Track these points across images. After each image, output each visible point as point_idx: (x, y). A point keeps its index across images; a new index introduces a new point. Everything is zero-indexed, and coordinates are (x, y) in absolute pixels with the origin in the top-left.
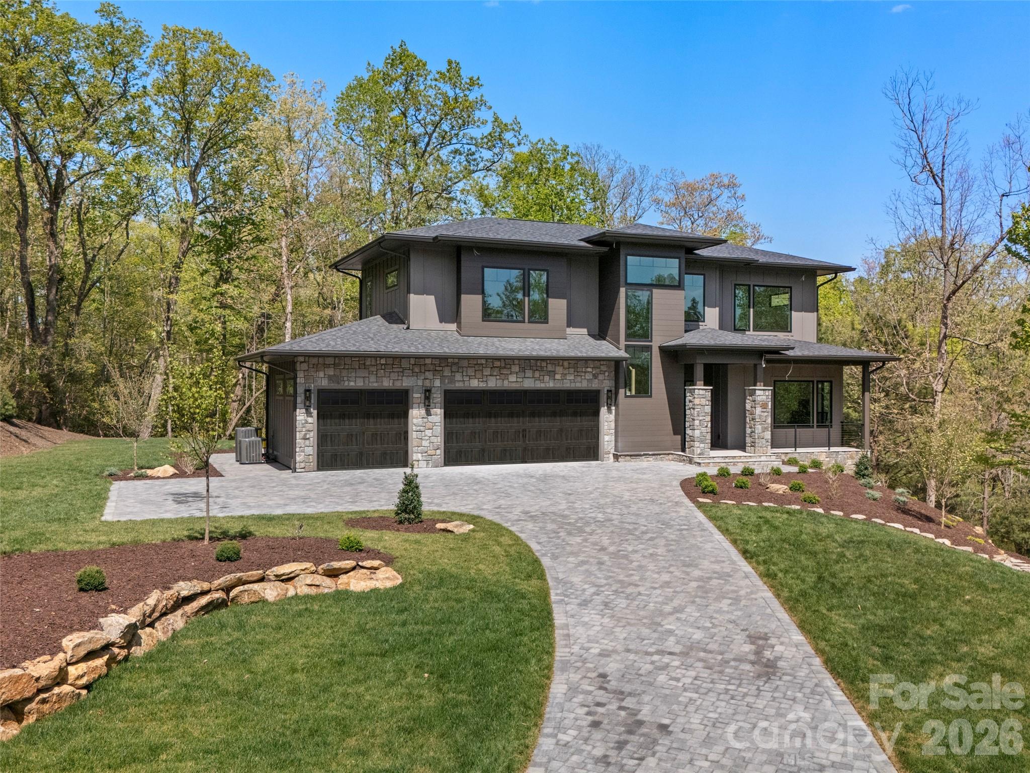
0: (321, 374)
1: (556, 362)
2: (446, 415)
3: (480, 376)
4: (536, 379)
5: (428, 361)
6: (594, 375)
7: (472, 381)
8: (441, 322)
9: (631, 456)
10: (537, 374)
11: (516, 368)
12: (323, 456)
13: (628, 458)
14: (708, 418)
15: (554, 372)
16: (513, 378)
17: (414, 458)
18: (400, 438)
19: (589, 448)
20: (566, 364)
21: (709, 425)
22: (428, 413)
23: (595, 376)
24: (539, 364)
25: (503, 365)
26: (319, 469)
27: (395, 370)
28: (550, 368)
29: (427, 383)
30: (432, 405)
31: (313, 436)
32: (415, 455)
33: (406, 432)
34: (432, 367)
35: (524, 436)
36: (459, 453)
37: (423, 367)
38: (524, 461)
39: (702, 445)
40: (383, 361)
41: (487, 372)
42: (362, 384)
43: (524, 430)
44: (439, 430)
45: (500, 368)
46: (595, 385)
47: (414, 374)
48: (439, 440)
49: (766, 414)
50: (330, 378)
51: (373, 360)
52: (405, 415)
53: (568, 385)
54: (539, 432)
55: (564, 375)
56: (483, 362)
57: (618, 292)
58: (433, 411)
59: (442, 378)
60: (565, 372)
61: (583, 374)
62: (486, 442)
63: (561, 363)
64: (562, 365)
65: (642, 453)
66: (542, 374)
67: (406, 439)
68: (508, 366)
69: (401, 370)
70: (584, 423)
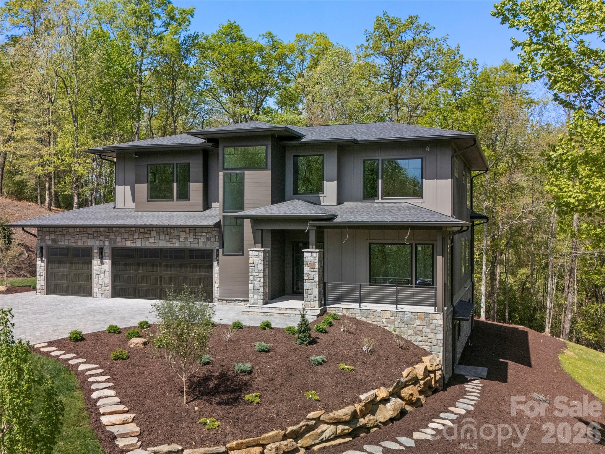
0: (48, 238)
1: (181, 229)
2: (114, 264)
3: (132, 239)
4: (167, 241)
5: (102, 229)
6: (207, 238)
7: (127, 242)
9: (227, 300)
10: (167, 238)
11: (154, 233)
13: (224, 302)
14: (262, 275)
15: (179, 236)
16: (152, 240)
18: (88, 278)
20: (187, 230)
22: (102, 263)
23: (208, 239)
24: (169, 230)
25: (146, 231)
26: (47, 294)
27: (84, 235)
28: (176, 233)
29: (101, 244)
30: (104, 257)
31: (44, 273)
32: (95, 290)
33: (91, 275)
34: (104, 233)
35: (161, 281)
36: (121, 289)
37: (99, 233)
40: (78, 230)
41: (136, 236)
42: (67, 244)
43: (161, 277)
44: (108, 274)
45: (144, 233)
46: (209, 246)
47: (95, 238)
48: (108, 281)
49: (314, 273)
50: (52, 240)
51: (73, 229)
52: (91, 263)
53: (189, 245)
54: (170, 279)
55: (186, 238)
56: (134, 229)
57: (218, 175)
58: (105, 261)
59: (110, 240)
60: (187, 236)
61: (200, 237)
62: (137, 283)
63: (184, 230)
64: (185, 231)
65: (235, 299)
66: (171, 237)
67: (91, 279)
68: (149, 232)
69: (87, 235)
70: (201, 273)
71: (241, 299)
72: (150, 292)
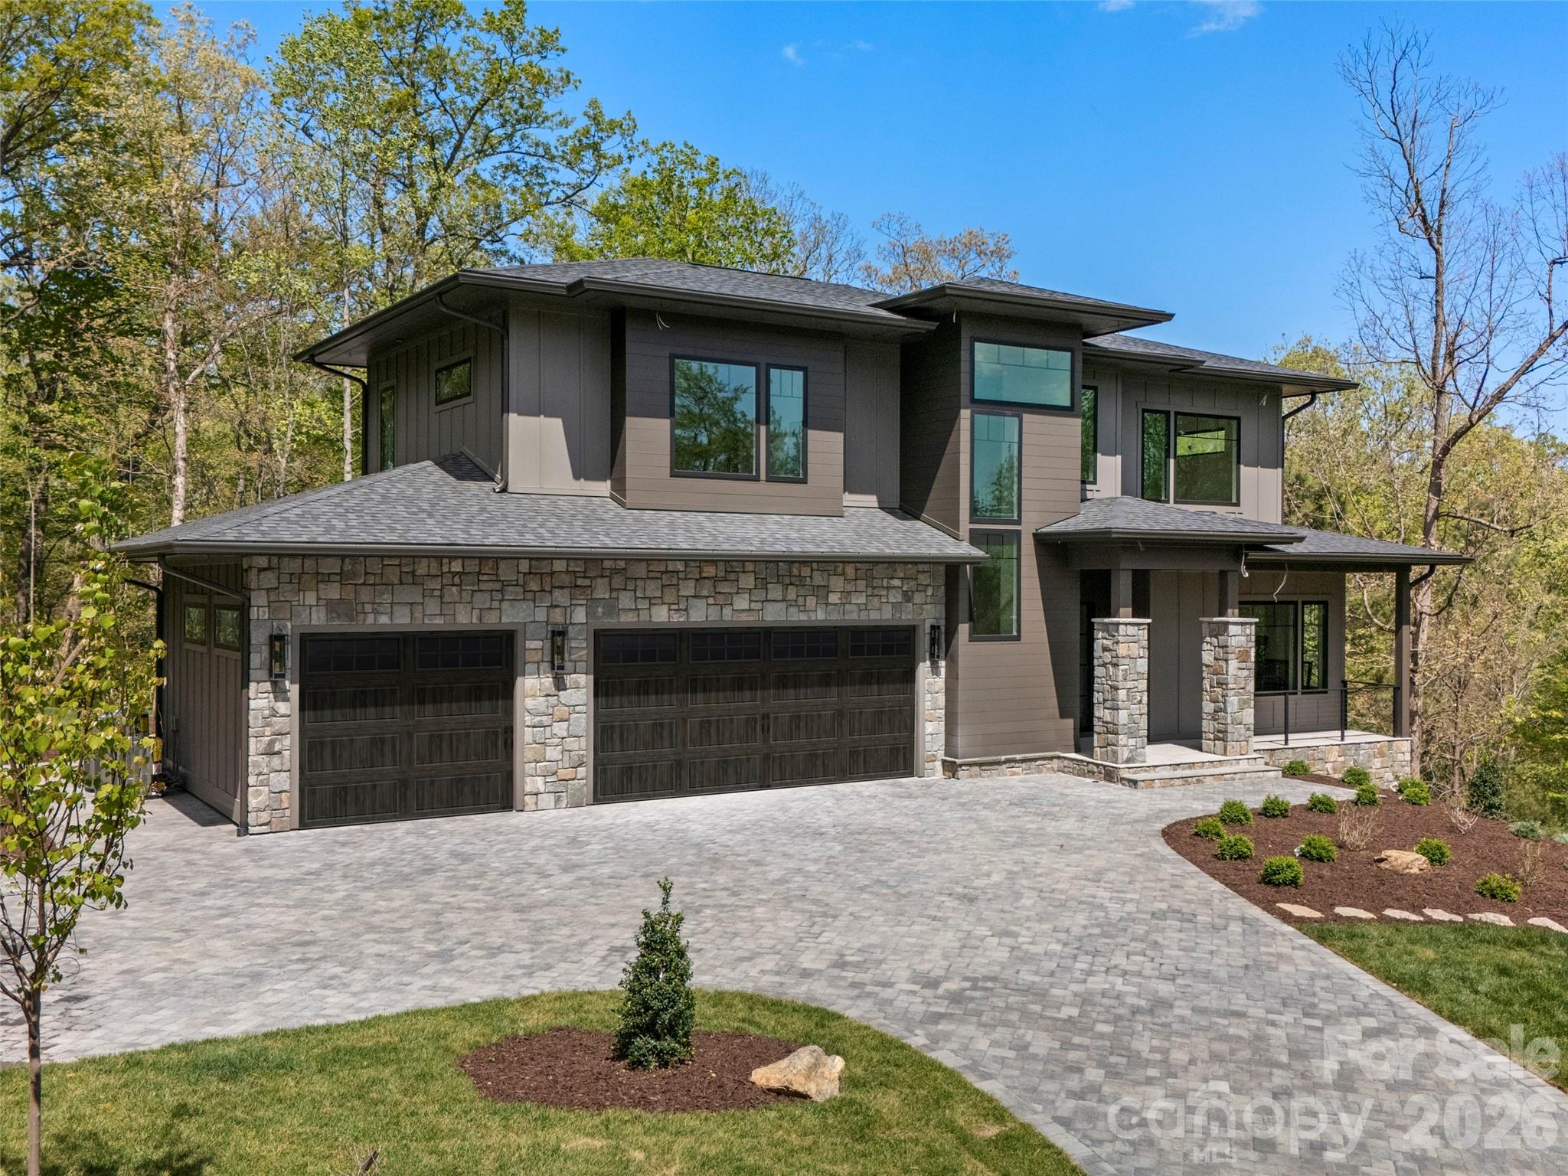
0: (311, 598)
1: (831, 567)
2: (601, 690)
3: (673, 599)
4: (790, 604)
5: (560, 565)
6: (905, 594)
7: (655, 610)
8: (577, 475)
9: (980, 764)
10: (792, 594)
11: (748, 581)
12: (313, 792)
13: (976, 769)
14: (1143, 685)
15: (827, 589)
16: (742, 602)
17: (528, 789)
18: (495, 744)
19: (894, 751)
20: (850, 570)
21: (1145, 699)
22: (560, 685)
23: (908, 597)
24: (795, 571)
25: (721, 574)
26: (303, 825)
27: (483, 586)
28: (818, 579)
29: (558, 616)
30: (568, 665)
31: (290, 746)
32: (530, 781)
33: (509, 730)
34: (566, 579)
35: (765, 730)
36: (628, 771)
37: (548, 579)
38: (765, 783)
39: (1132, 742)
40: (456, 566)
41: (688, 588)
42: (407, 620)
43: (765, 717)
44: (583, 721)
45: (715, 580)
46: (906, 617)
47: (531, 596)
48: (583, 746)
49: (1246, 673)
50: (331, 606)
51: (434, 564)
52: (510, 688)
53: (855, 616)
54: (796, 719)
55: (846, 594)
56: (680, 567)
58: (569, 679)
59: (591, 604)
60: (849, 588)
61: (884, 592)
62: (684, 745)
63: (840, 570)
64: (843, 574)
65: (1003, 758)
66: (801, 592)
67: (509, 744)
68: (733, 577)
69: (498, 586)
70: (885, 696)
71: (1018, 757)
72: (731, 770)
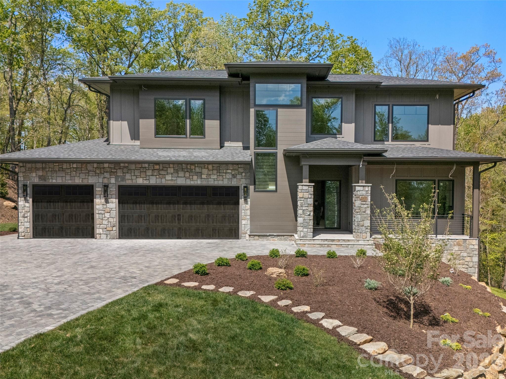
0: (34, 175)
1: (202, 166)
2: (120, 203)
3: (144, 176)
4: (187, 178)
5: (106, 165)
6: (233, 175)
7: (138, 179)
9: (259, 236)
10: (187, 174)
11: (171, 170)
13: (257, 237)
15: (201, 173)
16: (169, 177)
17: (97, 232)
18: (89, 218)
19: (231, 230)
20: (210, 167)
22: (107, 202)
24: (189, 167)
25: (161, 168)
26: (34, 237)
27: (83, 172)
28: (198, 170)
29: (106, 181)
30: (109, 196)
31: (30, 215)
32: (98, 231)
33: (93, 214)
34: (109, 170)
35: (179, 219)
36: (130, 230)
37: (102, 170)
38: (179, 237)
40: (75, 166)
41: (149, 173)
42: (61, 181)
43: (179, 215)
44: (115, 213)
45: (159, 170)
46: (234, 183)
47: (98, 175)
48: (115, 220)
49: (365, 206)
50: (40, 177)
51: (68, 165)
52: (92, 201)
53: (212, 182)
54: (191, 217)
55: (208, 175)
56: (147, 165)
58: (110, 200)
59: (117, 177)
60: (209, 173)
61: (224, 174)
62: (149, 222)
63: (206, 167)
64: (208, 168)
65: (268, 234)
66: (191, 174)
67: (93, 218)
68: (165, 169)
69: (87, 171)
70: (226, 210)
71: (275, 234)
72: (166, 232)
